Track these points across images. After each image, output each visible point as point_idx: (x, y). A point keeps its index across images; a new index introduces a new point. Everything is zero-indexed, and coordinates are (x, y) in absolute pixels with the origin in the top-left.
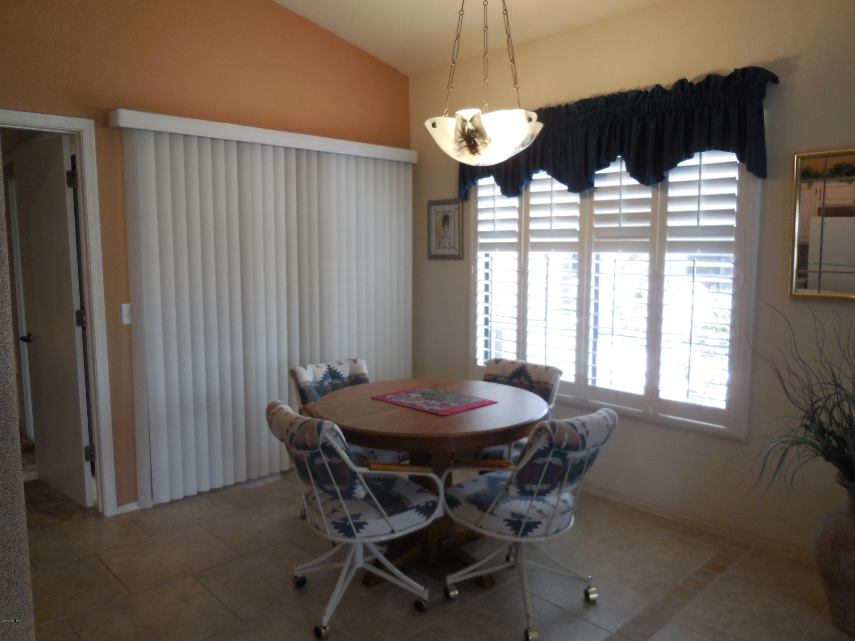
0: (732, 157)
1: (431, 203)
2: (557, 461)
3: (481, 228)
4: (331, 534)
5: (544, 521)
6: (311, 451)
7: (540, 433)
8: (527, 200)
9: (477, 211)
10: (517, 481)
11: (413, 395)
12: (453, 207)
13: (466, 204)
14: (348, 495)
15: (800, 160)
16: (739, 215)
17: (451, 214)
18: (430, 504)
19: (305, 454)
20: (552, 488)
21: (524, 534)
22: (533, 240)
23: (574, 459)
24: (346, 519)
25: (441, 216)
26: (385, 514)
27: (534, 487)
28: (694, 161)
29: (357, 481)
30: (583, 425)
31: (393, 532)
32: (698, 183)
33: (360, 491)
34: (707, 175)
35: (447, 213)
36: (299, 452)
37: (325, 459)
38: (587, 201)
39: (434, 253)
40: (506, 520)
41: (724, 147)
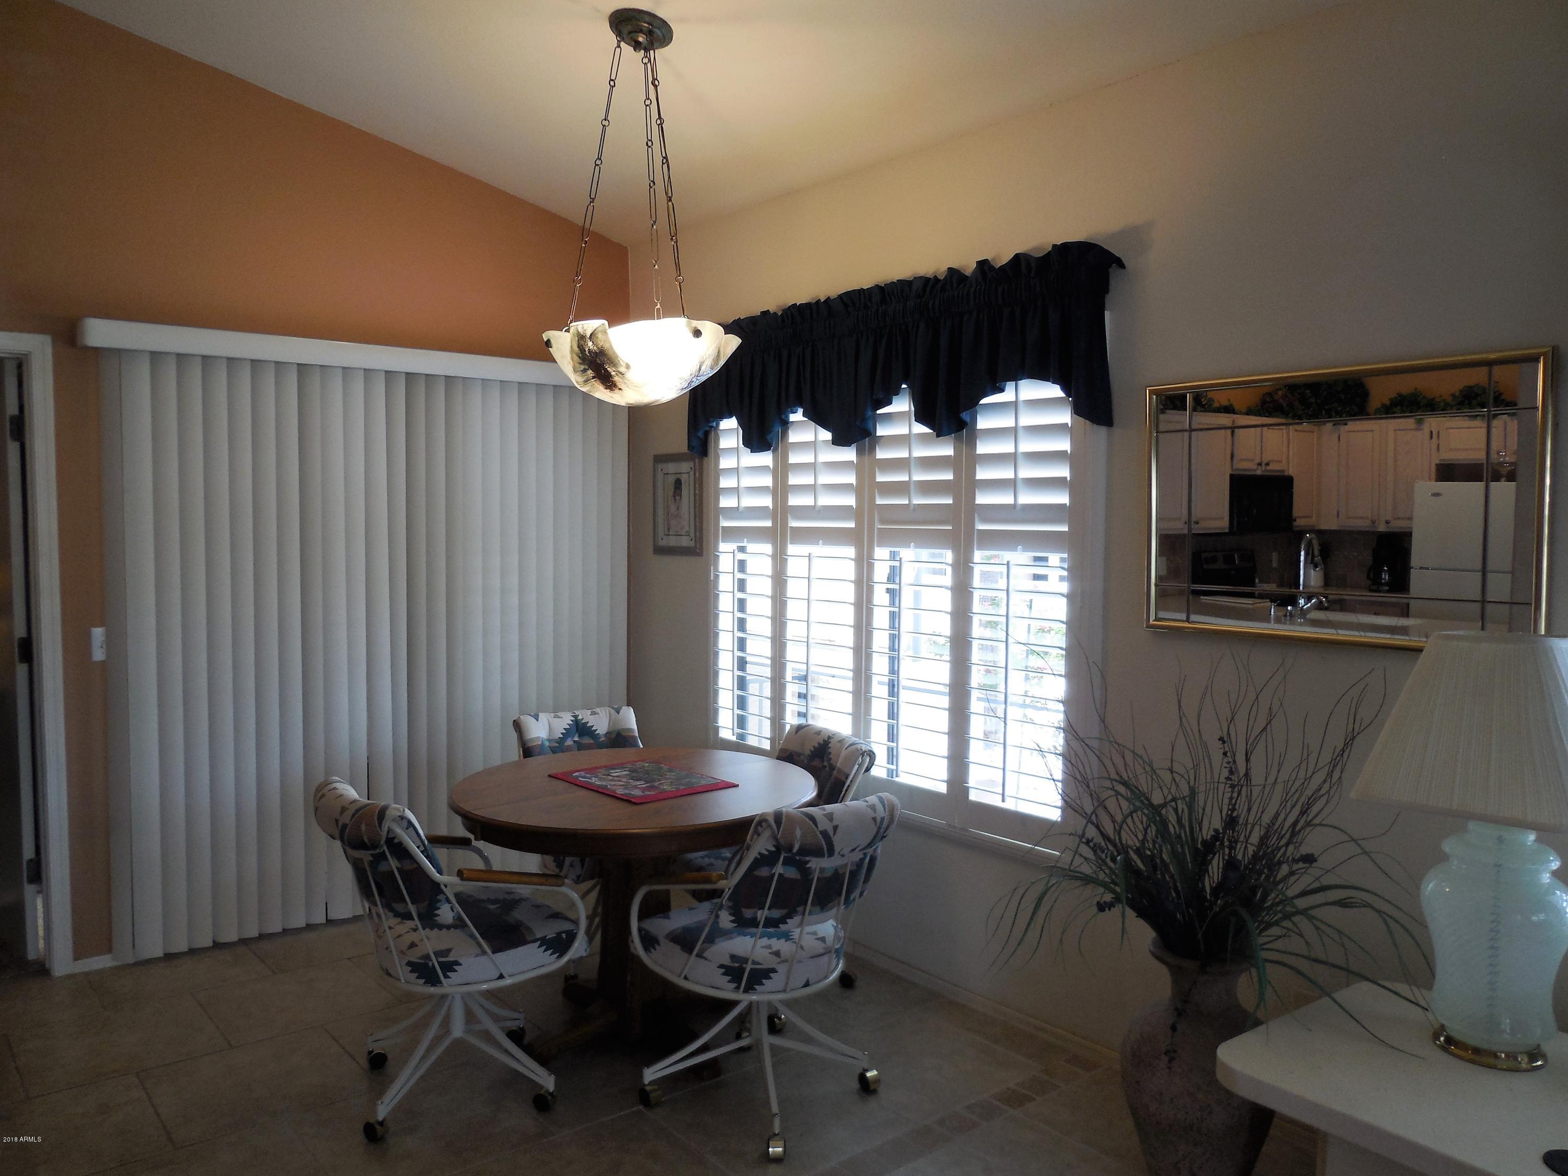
0: (1054, 391)
1: (660, 459)
2: (792, 873)
3: (726, 502)
4: (406, 982)
5: (782, 969)
6: (371, 852)
7: (760, 829)
8: (785, 457)
9: (718, 473)
10: (730, 904)
11: (615, 773)
12: (685, 467)
13: (706, 459)
14: (429, 919)
15: (1154, 397)
16: (1073, 486)
17: (684, 478)
18: (564, 935)
19: (365, 856)
20: (790, 916)
21: (749, 989)
22: (793, 524)
23: (822, 870)
24: (427, 957)
25: (671, 479)
26: (489, 951)
27: (759, 913)
28: (1007, 395)
29: (441, 897)
30: (830, 817)
31: (501, 977)
32: (1013, 432)
33: (446, 913)
34: (1028, 419)
35: (678, 476)
36: (357, 854)
37: (393, 864)
38: (866, 458)
39: (661, 543)
40: (721, 966)
41: (1041, 374)
